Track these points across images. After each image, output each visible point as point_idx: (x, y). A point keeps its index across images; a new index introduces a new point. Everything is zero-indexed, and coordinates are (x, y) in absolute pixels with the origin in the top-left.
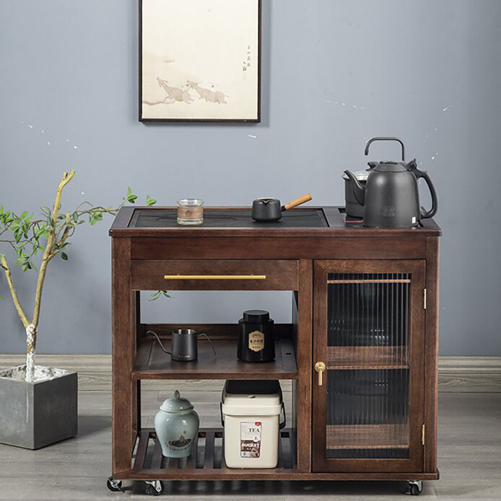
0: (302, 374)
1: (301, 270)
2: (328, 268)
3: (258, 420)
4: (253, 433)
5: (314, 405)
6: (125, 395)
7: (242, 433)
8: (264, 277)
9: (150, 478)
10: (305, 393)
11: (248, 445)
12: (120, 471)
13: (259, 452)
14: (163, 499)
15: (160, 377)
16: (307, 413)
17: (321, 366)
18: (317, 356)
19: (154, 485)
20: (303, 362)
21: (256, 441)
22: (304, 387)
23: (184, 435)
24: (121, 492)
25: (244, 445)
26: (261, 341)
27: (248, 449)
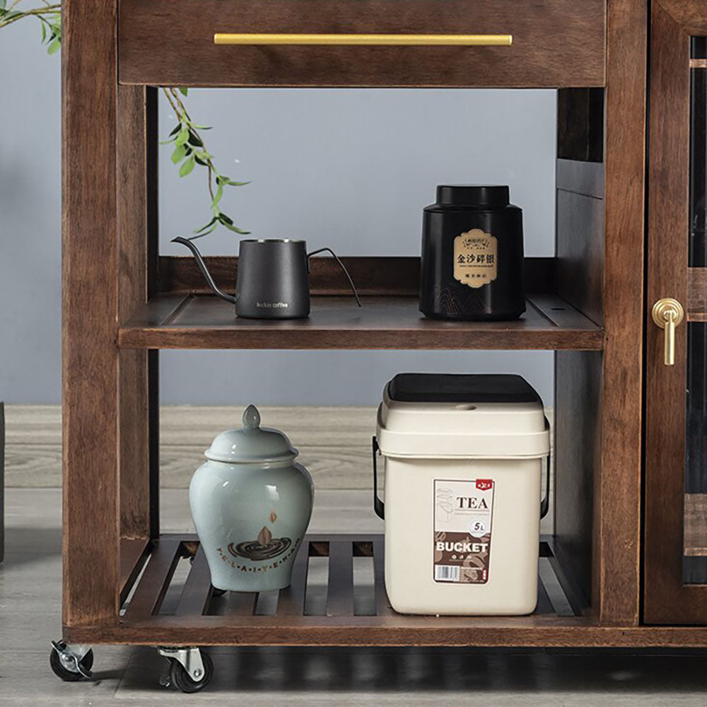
0: (616, 334)
1: (615, 26)
2: (693, 20)
3: (485, 473)
4: (470, 511)
5: (650, 428)
6: (98, 396)
7: (440, 510)
8: (508, 39)
9: (174, 641)
10: (624, 390)
11: (454, 547)
12: (86, 619)
13: (487, 568)
14: (209, 702)
15: (202, 340)
16: (628, 449)
17: (670, 311)
18: (658, 279)
19: (183, 661)
20: (616, 298)
21: (477, 535)
22: (619, 371)
23: (272, 527)
24: (90, 684)
25: (442, 546)
26: (490, 258)
27: (454, 557)
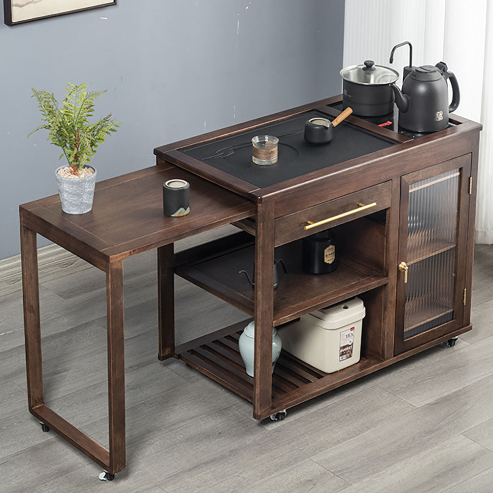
0: (391, 277)
1: (393, 189)
2: (411, 180)
3: (352, 326)
4: (349, 338)
5: (398, 300)
6: (268, 343)
7: (342, 341)
11: (344, 350)
12: (263, 411)
13: (352, 353)
16: (393, 308)
18: (400, 258)
20: (391, 266)
21: (350, 344)
25: (342, 351)
26: (333, 253)
27: (344, 353)
